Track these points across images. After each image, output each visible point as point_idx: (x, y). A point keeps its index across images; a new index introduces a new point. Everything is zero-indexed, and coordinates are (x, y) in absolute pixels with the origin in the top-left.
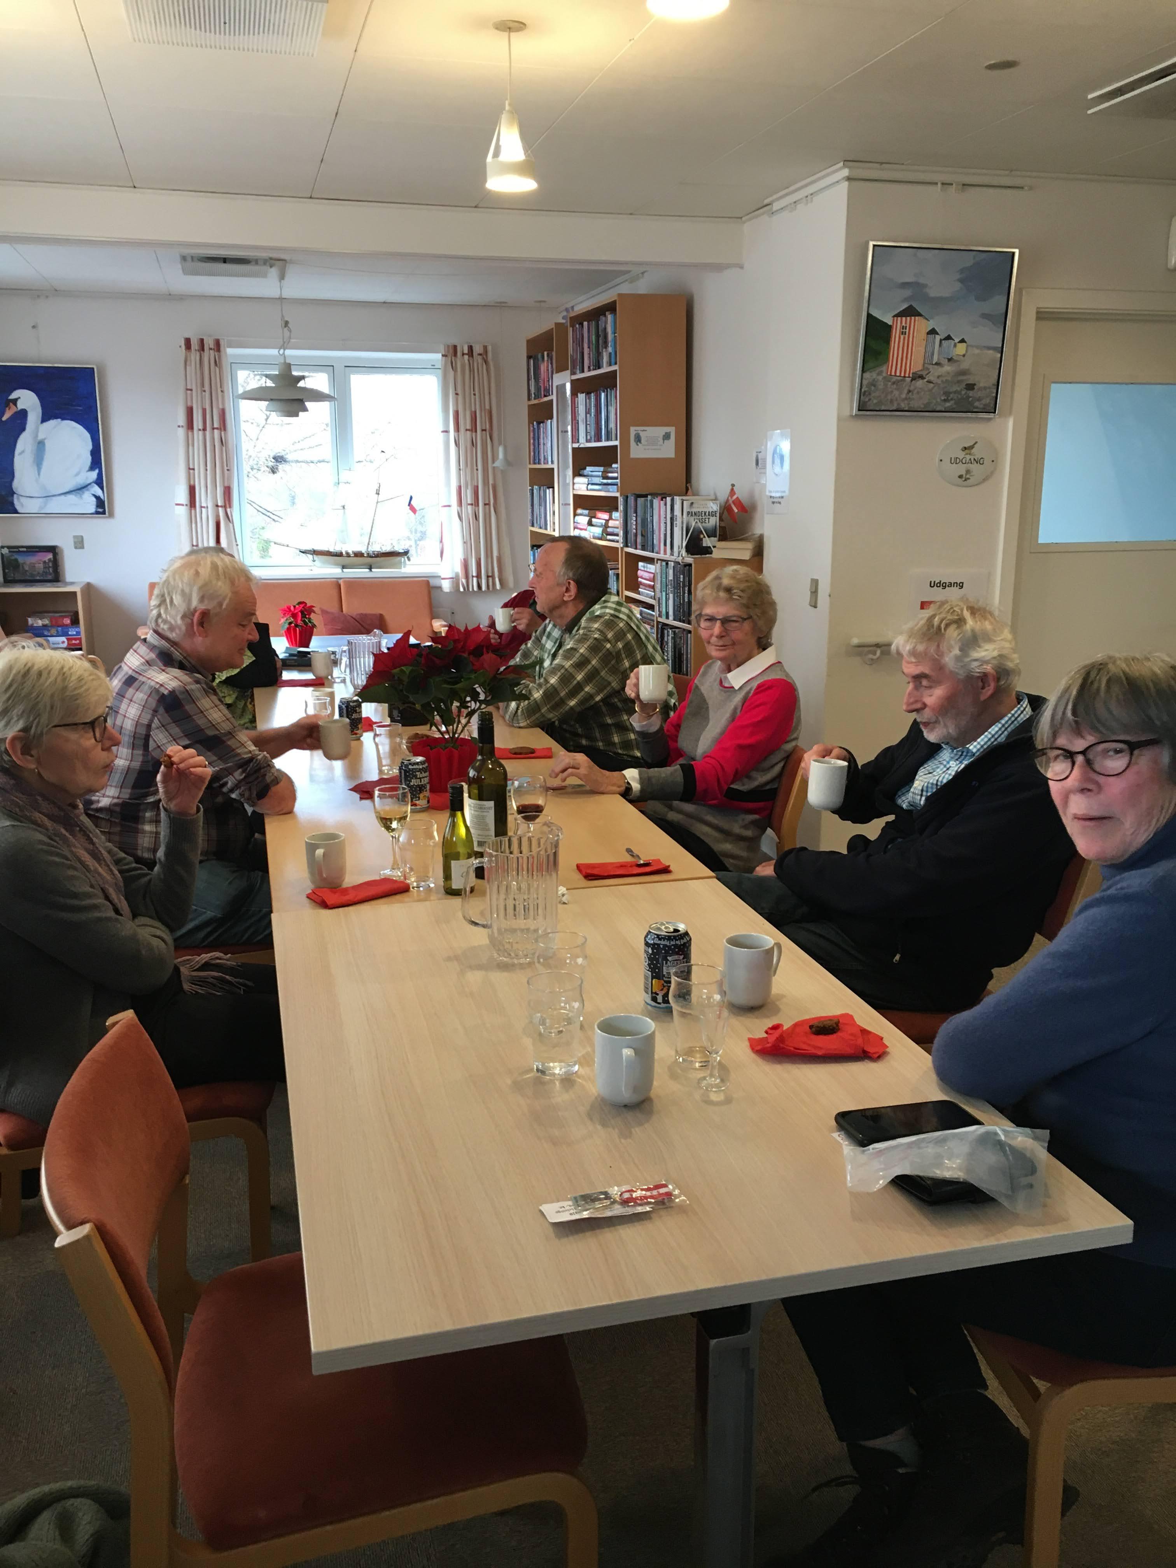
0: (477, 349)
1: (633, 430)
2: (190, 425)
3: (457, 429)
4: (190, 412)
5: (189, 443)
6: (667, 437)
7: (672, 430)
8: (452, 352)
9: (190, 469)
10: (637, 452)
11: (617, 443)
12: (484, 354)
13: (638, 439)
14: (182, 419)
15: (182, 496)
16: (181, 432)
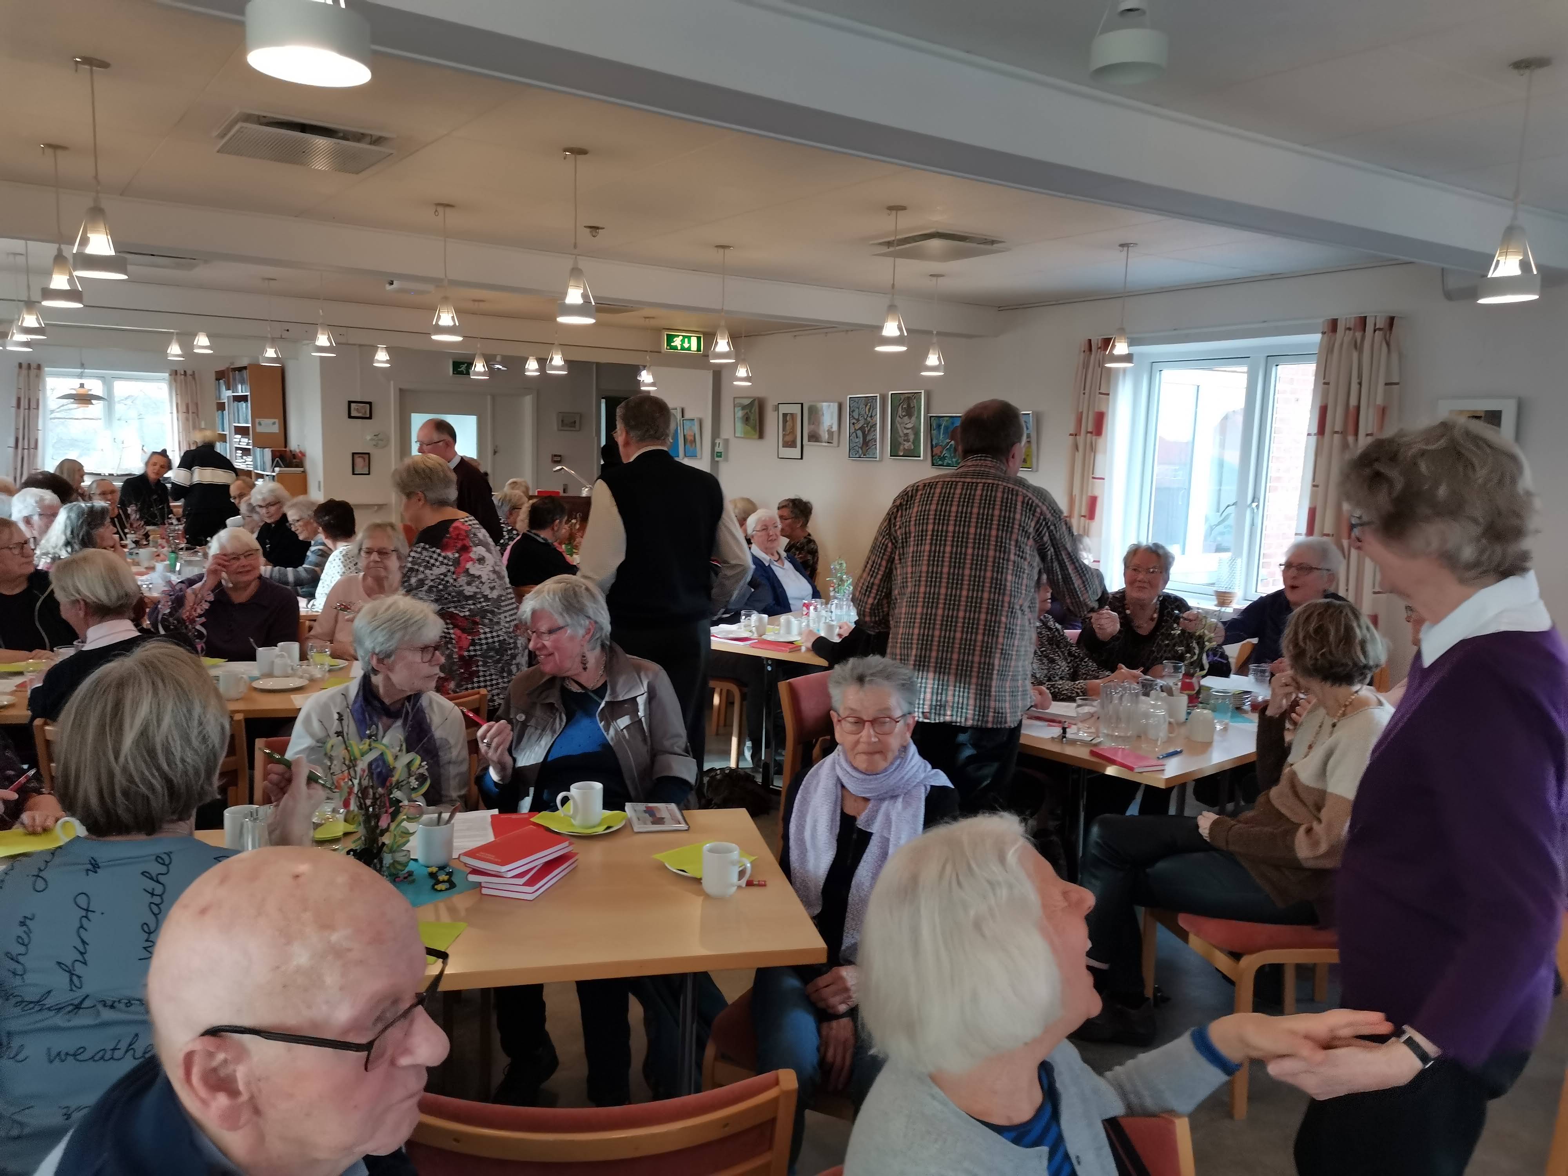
0: (189, 372)
1: (257, 420)
2: (18, 406)
3: (178, 412)
4: (19, 400)
5: (17, 416)
6: (274, 423)
7: (277, 421)
8: (175, 373)
9: (17, 429)
10: (259, 429)
11: (250, 425)
12: (193, 375)
13: (260, 424)
14: (14, 402)
15: (12, 443)
16: (13, 410)
